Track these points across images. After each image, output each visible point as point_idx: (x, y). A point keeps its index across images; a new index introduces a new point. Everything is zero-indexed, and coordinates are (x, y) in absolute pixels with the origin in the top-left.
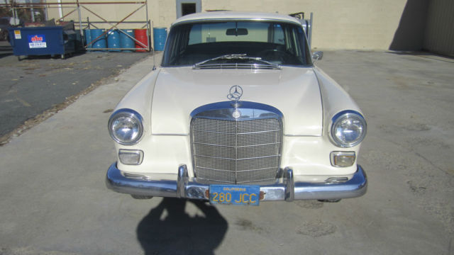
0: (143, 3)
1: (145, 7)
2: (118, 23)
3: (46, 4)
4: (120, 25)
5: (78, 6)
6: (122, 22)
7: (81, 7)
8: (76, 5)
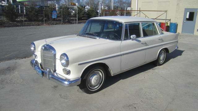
0: (165, 11)
1: (166, 13)
2: (154, 19)
3: (132, 10)
4: (155, 20)
5: (140, 12)
6: (155, 19)
7: (141, 12)
8: (139, 11)
